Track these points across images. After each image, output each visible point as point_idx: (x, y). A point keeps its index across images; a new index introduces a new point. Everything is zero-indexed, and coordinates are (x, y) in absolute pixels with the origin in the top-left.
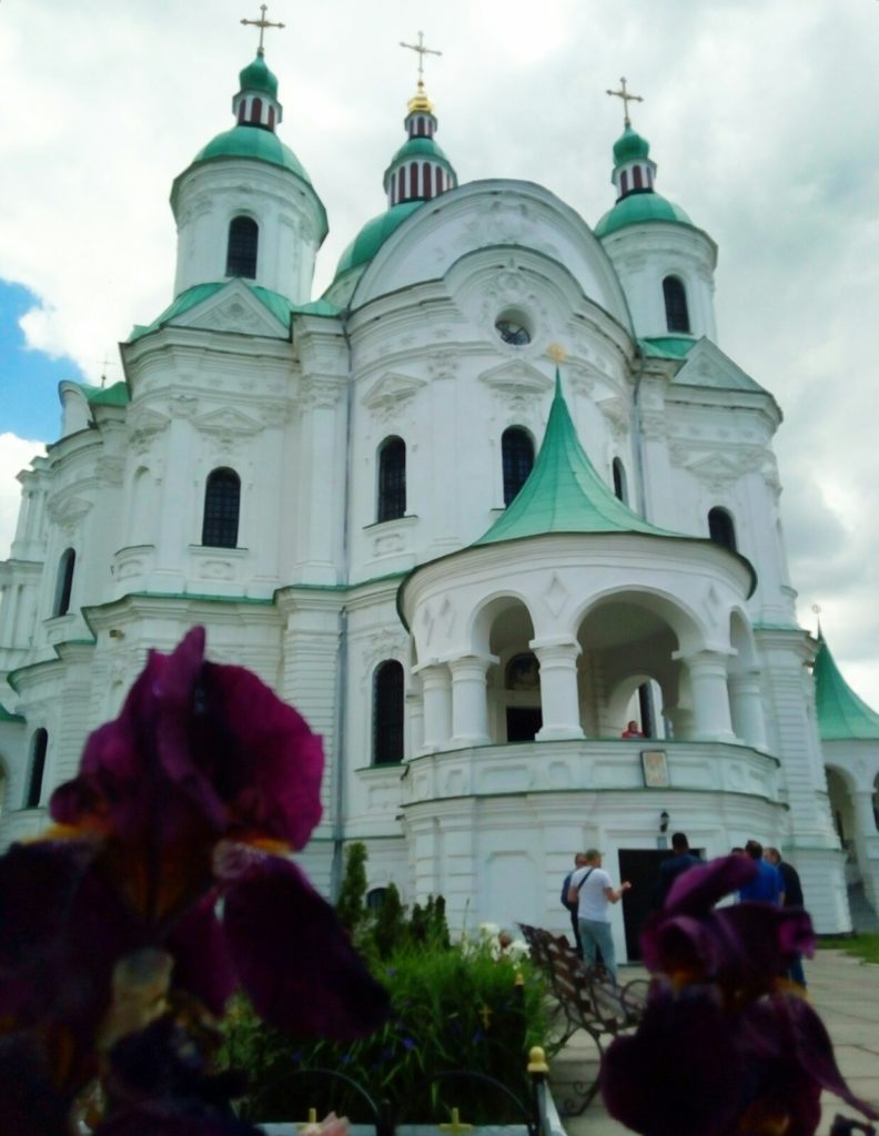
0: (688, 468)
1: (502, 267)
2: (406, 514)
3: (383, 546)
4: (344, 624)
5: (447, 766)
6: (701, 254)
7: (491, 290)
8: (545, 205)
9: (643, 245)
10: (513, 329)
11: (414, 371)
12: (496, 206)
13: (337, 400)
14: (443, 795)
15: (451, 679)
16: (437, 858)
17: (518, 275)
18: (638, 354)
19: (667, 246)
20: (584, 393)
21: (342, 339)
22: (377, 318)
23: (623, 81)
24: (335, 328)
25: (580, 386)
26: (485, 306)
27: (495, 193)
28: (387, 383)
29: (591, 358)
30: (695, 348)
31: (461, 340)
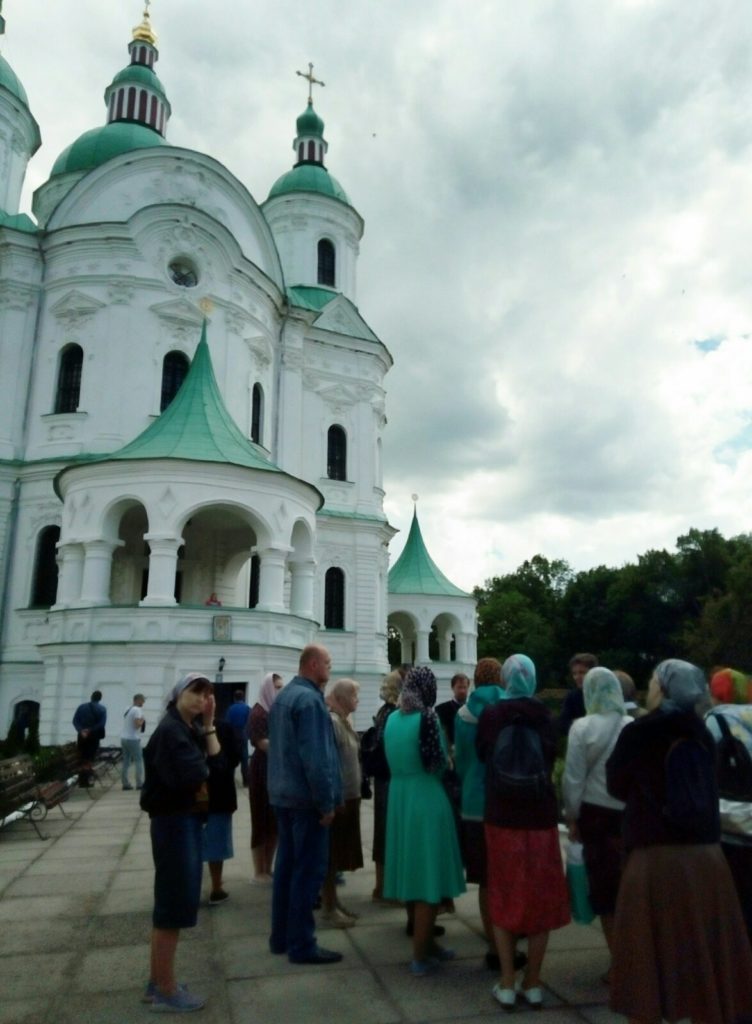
0: (318, 393)
1: (178, 221)
2: (78, 409)
3: (56, 434)
4: (17, 493)
5: (74, 619)
6: (351, 226)
7: (167, 238)
8: (220, 176)
9: (307, 210)
10: (184, 273)
11: (97, 293)
12: (179, 169)
13: (29, 304)
14: (69, 640)
15: (85, 554)
16: (59, 685)
17: (190, 230)
18: (285, 301)
19: (325, 214)
20: (236, 331)
21: (39, 253)
22: (69, 243)
23: (311, 66)
24: (32, 243)
25: (233, 325)
26: (161, 250)
27: (178, 159)
28: (73, 299)
29: (245, 304)
30: (336, 299)
31: (138, 276)
